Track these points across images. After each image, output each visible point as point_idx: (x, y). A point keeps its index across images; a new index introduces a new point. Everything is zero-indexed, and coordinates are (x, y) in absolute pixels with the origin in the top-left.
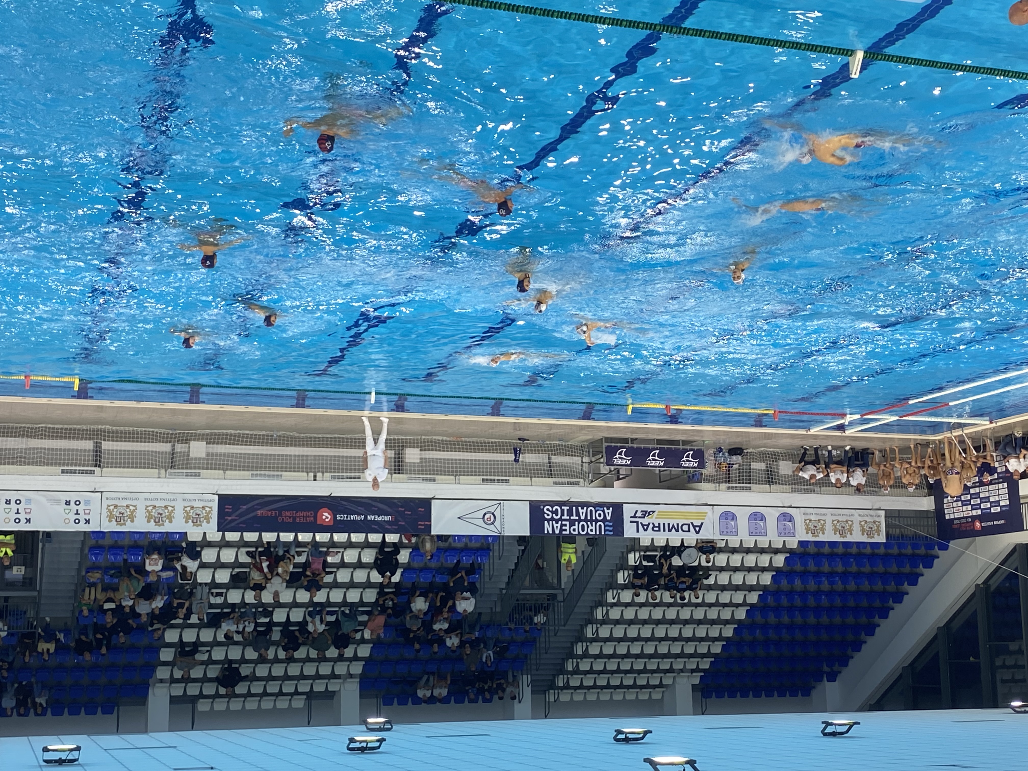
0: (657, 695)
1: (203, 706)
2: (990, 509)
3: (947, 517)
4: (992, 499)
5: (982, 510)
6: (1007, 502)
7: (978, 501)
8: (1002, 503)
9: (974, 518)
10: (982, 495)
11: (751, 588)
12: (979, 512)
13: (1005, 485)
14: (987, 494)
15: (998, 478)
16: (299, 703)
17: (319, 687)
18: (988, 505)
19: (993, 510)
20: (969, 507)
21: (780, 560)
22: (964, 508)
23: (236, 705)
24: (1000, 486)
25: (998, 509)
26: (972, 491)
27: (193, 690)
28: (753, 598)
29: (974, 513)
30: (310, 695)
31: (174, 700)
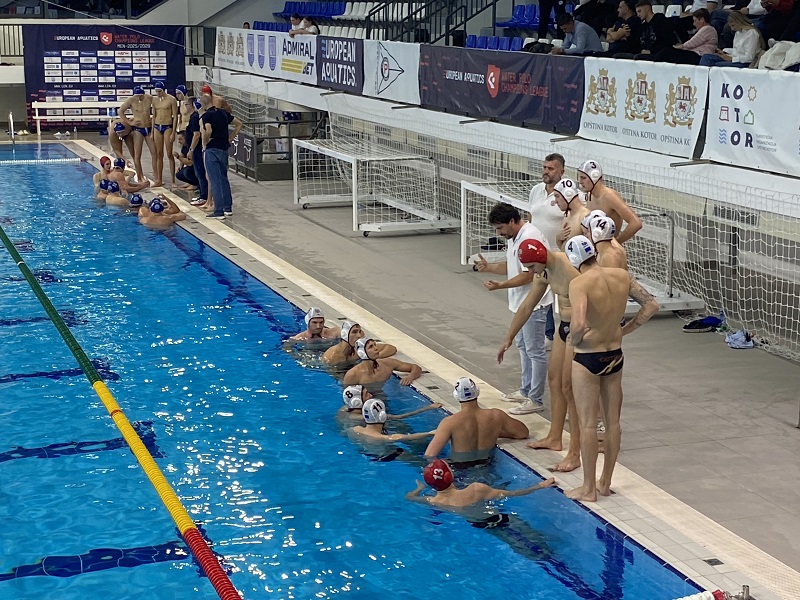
2: (80, 55)
3: (163, 53)
4: (77, 66)
5: (96, 56)
6: (46, 59)
7: (100, 66)
8: (59, 60)
9: (112, 47)
10: (95, 73)
12: (100, 53)
13: (47, 80)
14: (83, 73)
15: (62, 89)
18: (82, 60)
19: (76, 53)
20: (118, 60)
22: (128, 61)
24: (59, 80)
25: (64, 53)
26: (112, 79)
29: (110, 53)
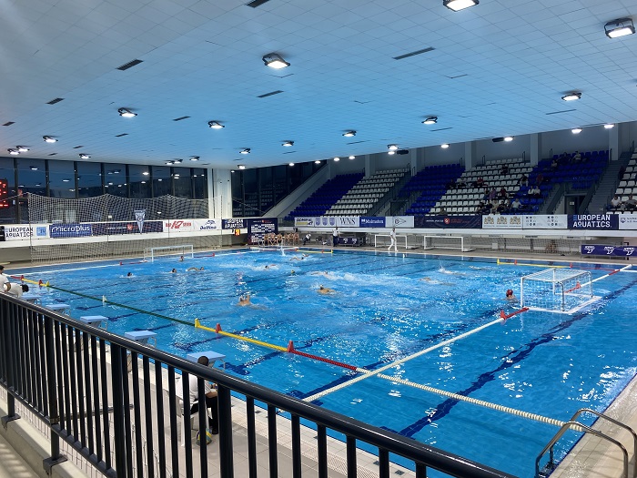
0: (377, 173)
1: (521, 160)
3: (274, 224)
5: (261, 226)
6: (251, 227)
7: (262, 228)
8: (254, 227)
10: (261, 230)
11: (339, 204)
13: (252, 232)
14: (259, 230)
16: (488, 163)
17: (479, 168)
18: (258, 227)
19: (257, 225)
20: (265, 227)
21: (327, 212)
22: (267, 226)
23: (504, 161)
25: (255, 225)
27: (522, 165)
28: (339, 201)
30: (481, 166)
31: (529, 161)
